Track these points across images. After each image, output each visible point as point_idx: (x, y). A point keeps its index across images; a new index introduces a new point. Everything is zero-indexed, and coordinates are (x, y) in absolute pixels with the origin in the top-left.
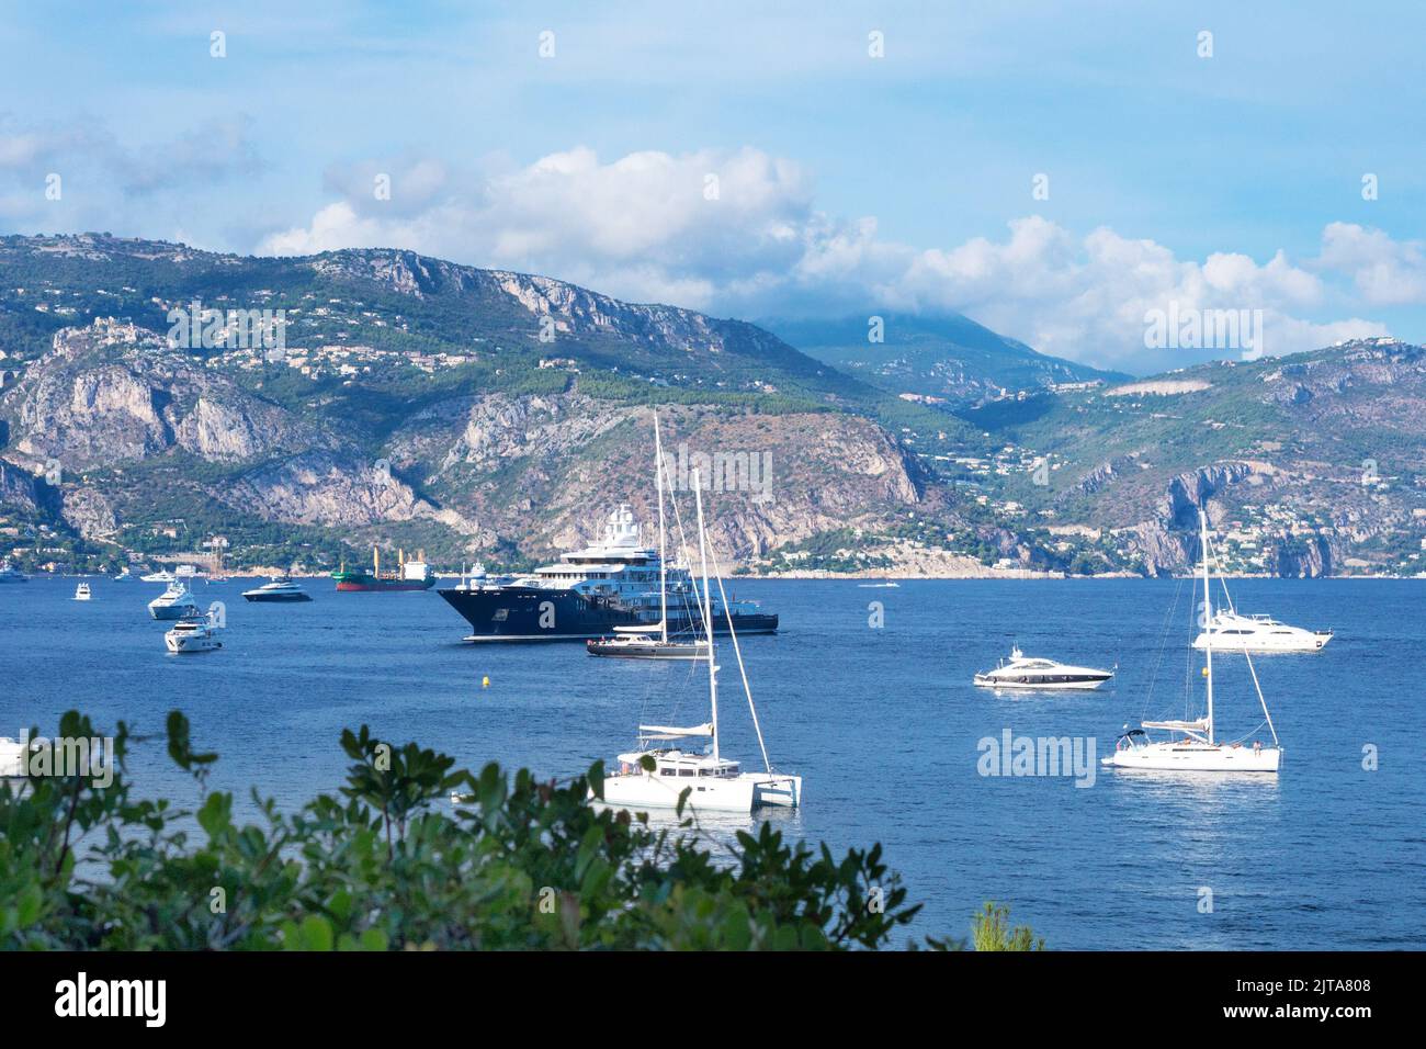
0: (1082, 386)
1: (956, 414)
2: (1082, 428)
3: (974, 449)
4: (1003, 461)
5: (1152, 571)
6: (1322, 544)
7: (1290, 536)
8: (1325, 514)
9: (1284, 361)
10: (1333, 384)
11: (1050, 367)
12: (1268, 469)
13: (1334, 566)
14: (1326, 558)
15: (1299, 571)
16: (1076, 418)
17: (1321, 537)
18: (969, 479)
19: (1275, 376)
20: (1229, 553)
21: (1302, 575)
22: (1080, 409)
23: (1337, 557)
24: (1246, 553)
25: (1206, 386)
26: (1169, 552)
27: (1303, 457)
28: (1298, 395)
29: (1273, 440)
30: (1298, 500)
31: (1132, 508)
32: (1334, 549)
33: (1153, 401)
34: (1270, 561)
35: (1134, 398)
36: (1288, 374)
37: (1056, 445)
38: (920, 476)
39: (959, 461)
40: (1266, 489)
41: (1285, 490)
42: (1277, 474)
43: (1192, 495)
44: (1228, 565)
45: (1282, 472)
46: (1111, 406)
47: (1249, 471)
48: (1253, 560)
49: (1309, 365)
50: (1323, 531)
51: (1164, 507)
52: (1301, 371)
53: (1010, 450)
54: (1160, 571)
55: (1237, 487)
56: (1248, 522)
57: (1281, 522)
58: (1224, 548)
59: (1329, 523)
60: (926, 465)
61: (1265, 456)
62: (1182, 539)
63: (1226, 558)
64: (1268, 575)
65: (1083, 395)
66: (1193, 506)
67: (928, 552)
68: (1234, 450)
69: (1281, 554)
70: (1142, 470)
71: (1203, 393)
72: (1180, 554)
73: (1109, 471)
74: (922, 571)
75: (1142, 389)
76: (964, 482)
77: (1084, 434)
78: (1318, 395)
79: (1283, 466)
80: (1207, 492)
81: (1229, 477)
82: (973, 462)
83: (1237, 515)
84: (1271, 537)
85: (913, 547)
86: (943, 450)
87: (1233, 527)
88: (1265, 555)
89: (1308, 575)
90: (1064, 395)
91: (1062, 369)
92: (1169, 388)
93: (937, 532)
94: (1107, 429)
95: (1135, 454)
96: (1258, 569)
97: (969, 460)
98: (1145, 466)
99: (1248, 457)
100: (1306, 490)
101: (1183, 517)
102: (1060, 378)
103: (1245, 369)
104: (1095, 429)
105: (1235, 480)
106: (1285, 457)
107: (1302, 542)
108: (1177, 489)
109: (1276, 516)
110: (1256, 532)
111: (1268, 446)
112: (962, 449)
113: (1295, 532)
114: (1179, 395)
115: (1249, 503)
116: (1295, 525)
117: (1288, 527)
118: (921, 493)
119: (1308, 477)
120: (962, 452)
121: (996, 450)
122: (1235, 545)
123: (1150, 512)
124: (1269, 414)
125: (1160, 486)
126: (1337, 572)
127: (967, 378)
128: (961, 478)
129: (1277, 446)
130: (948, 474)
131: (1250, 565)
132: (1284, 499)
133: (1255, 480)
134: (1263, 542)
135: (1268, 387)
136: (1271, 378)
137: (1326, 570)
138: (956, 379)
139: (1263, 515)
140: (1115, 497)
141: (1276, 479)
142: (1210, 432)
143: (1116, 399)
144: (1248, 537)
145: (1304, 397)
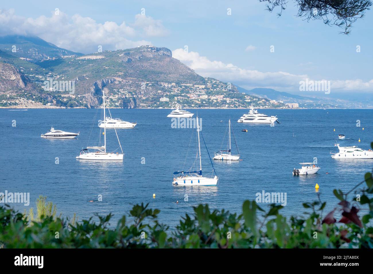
0: (70, 56)
1: (36, 63)
2: (70, 68)
3: (41, 73)
4: (49, 76)
5: (89, 107)
6: (134, 100)
7: (126, 97)
8: (135, 92)
9: (124, 51)
10: (137, 57)
11: (61, 51)
12: (120, 79)
13: (137, 105)
14: (135, 103)
15: (128, 107)
16: (68, 65)
17: (134, 98)
18: (39, 81)
19: (122, 55)
20: (110, 102)
21: (129, 108)
22: (70, 63)
23: (138, 103)
24: (114, 102)
25: (104, 57)
26: (94, 102)
27: (129, 77)
28: (128, 60)
29: (121, 72)
30: (128, 88)
31: (84, 90)
32: (137, 101)
33: (89, 61)
34: (121, 104)
35: (84, 60)
36: (126, 54)
37: (63, 72)
38: (25, 80)
39: (36, 76)
40: (119, 85)
41: (125, 85)
42: (123, 81)
43: (100, 87)
44: (109, 105)
45: (124, 80)
46: (78, 62)
47: (115, 80)
48: (116, 104)
49: (131, 52)
50: (134, 96)
51: (93, 89)
52: (129, 53)
53: (50, 73)
54: (91, 107)
55: (112, 84)
56: (115, 93)
57: (123, 94)
58: (108, 101)
59: (136, 94)
60: (27, 77)
61: (119, 76)
62: (97, 98)
63: (109, 103)
64: (120, 108)
65: (71, 59)
66: (100, 89)
67: (28, 101)
68: (111, 74)
69: (124, 102)
70: (86, 79)
71: (103, 59)
72: (97, 102)
73: (78, 79)
74: (26, 106)
75: (87, 58)
76: (38, 82)
77: (71, 70)
78: (133, 60)
79: (124, 79)
80: (104, 85)
81: (110, 82)
82: (40, 77)
83: (112, 92)
84: (121, 98)
85: (24, 100)
86: (32, 73)
87: (111, 95)
88: (119, 102)
89: (131, 108)
90: (65, 59)
91: (65, 52)
92: (94, 57)
93: (30, 96)
94: (77, 68)
95: (85, 75)
96: (118, 106)
97: (39, 76)
98: (87, 78)
99: (115, 76)
100: (130, 85)
101: (98, 92)
102: (64, 54)
103: (114, 53)
104: (74, 68)
105: (111, 82)
106: (125, 76)
107: (129, 99)
108: (96, 84)
109: (122, 92)
110: (117, 96)
111: (120, 74)
112: (37, 73)
113: (127, 96)
114: (96, 59)
115: (115, 89)
116: (127, 95)
117: (125, 95)
118: (26, 84)
119: (131, 82)
120: (37, 74)
121: (47, 73)
122: (111, 100)
123: (89, 91)
124: (120, 65)
125: (91, 84)
126: (138, 107)
127: (39, 54)
128: (37, 81)
129: (123, 73)
130: (33, 80)
131: (115, 105)
132: (124, 88)
133: (117, 83)
134: (119, 99)
135: (120, 58)
136: (121, 55)
137: (135, 106)
138: (35, 54)
139: (119, 92)
140: (79, 87)
141: (122, 82)
142: (105, 70)
143: (80, 60)
144: (115, 98)
145: (129, 61)
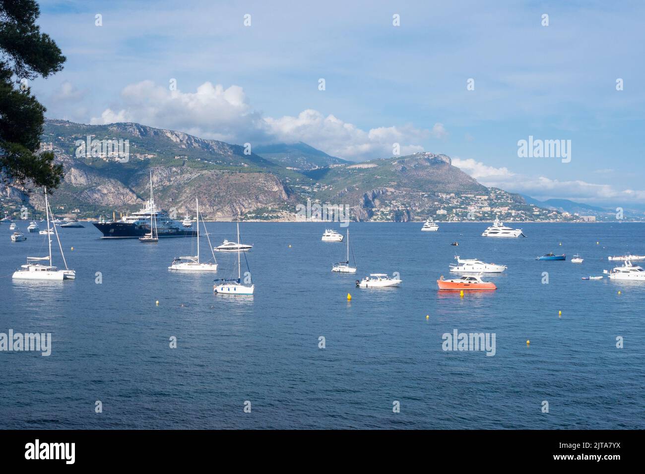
0: (340, 165)
1: (304, 173)
2: (339, 178)
3: (307, 184)
4: (316, 187)
5: (358, 220)
6: (408, 212)
7: (399, 210)
8: (409, 203)
9: (399, 158)
10: (412, 165)
11: (332, 160)
12: (393, 190)
13: (411, 219)
14: (409, 216)
15: (401, 220)
16: (338, 175)
17: (408, 210)
18: (305, 193)
19: (396, 163)
20: (380, 215)
21: (402, 221)
22: (339, 172)
23: (412, 216)
24: (386, 215)
25: (376, 166)
26: (363, 214)
27: (403, 187)
28: (402, 168)
29: (394, 182)
30: (401, 199)
31: (352, 201)
32: (411, 214)
33: (360, 170)
34: (392, 217)
35: (355, 169)
36: (399, 162)
37: (332, 183)
38: (288, 191)
39: (303, 187)
40: (392, 196)
41: (397, 196)
42: (395, 192)
43: (370, 198)
44: (380, 218)
45: (397, 191)
46: (348, 171)
47: (387, 191)
48: (388, 217)
49: (406, 160)
50: (408, 208)
51: (362, 201)
52: (403, 161)
53: (318, 184)
54: (360, 220)
55: (384, 195)
56: (386, 205)
57: (396, 206)
58: (379, 213)
59: (410, 206)
60: (291, 188)
61: (392, 186)
62: (367, 210)
63: (380, 216)
64: (392, 221)
65: (341, 168)
66: (370, 201)
67: (290, 214)
68: (383, 184)
69: (396, 215)
70: (356, 190)
71: (375, 168)
72: (367, 215)
73: (346, 190)
74: (288, 220)
75: (357, 166)
76: (304, 194)
77: (340, 180)
78: (408, 169)
79: (397, 189)
80: (374, 197)
81: (381, 193)
82: (307, 188)
83: (383, 204)
84: (393, 210)
85: (286, 213)
86: (298, 184)
87: (382, 207)
88: (391, 215)
89: (404, 221)
90: (335, 168)
91: (335, 160)
92: (366, 166)
93: (293, 208)
94: (346, 178)
95: (354, 186)
96: (389, 220)
97: (306, 187)
98: (357, 189)
99: (386, 186)
100: (403, 196)
101: (368, 204)
102: (335, 163)
103: (387, 161)
104: (343, 178)
105: (383, 193)
106: (398, 187)
107: (402, 212)
108: (366, 196)
109: (395, 204)
110: (389, 209)
111: (393, 183)
112: (304, 184)
113: (400, 209)
114: (368, 168)
115: (387, 200)
116: (400, 207)
117: (398, 207)
118: (289, 196)
119: (404, 193)
120: (304, 185)
121: (314, 184)
122: (383, 212)
123: (358, 202)
124: (393, 174)
125: (361, 195)
126: (412, 220)
127: (307, 163)
128: (303, 192)
129: (396, 183)
130: (299, 191)
131: (387, 218)
132: (397, 199)
133: (389, 193)
134: (391, 211)
135: (393, 166)
136: (394, 164)
137: (409, 220)
138: (304, 163)
139: (391, 204)
140: (348, 198)
141: (395, 193)
142: (376, 179)
143: (350, 169)
144: (386, 210)
145: (404, 169)
